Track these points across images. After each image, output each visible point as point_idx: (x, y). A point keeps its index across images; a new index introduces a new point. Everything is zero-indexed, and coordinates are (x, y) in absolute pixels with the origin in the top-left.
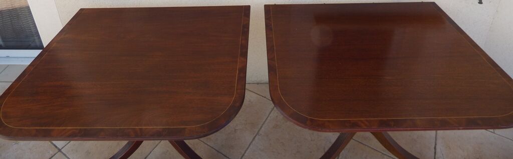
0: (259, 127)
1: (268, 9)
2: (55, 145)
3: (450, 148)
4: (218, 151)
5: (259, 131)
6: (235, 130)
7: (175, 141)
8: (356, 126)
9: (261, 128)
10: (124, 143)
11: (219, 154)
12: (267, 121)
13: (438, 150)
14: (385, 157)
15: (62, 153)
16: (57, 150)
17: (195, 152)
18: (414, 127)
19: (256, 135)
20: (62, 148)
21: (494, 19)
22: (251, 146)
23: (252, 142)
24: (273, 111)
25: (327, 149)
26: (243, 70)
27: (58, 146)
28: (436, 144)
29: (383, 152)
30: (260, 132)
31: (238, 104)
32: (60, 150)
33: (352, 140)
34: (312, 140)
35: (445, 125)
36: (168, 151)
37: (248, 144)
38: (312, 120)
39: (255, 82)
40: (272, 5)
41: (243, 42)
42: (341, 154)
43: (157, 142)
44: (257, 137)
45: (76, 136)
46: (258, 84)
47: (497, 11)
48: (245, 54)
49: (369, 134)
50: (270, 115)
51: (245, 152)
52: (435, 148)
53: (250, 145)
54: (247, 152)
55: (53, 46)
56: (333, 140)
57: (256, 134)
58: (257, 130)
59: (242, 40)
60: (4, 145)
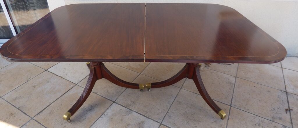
3: (292, 81)
52: (284, 81)
60: (42, 83)
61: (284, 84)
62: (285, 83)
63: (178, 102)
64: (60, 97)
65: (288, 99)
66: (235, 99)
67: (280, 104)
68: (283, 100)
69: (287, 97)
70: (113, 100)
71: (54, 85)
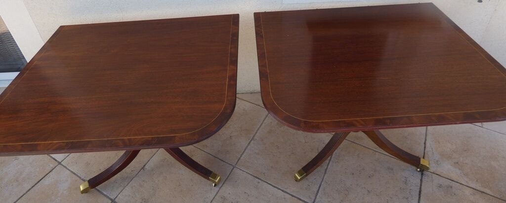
0: (254, 133)
1: (258, 17)
2: (54, 159)
3: (439, 143)
4: (214, 156)
5: (254, 136)
6: (231, 137)
7: (171, 149)
8: (350, 125)
9: (256, 133)
10: (122, 153)
11: (216, 159)
12: (262, 127)
13: (428, 145)
14: (377, 153)
15: (62, 165)
16: (57, 163)
17: (193, 159)
18: (411, 123)
19: (251, 141)
20: (62, 161)
21: (491, 18)
22: (247, 151)
23: (247, 147)
24: (267, 118)
25: (320, 150)
26: (234, 78)
27: (58, 160)
28: (426, 140)
29: (374, 149)
30: (255, 138)
31: (229, 111)
32: (60, 163)
33: (345, 140)
34: (306, 142)
35: (442, 120)
36: (166, 158)
37: (244, 148)
38: (305, 122)
39: (249, 92)
40: (262, 13)
41: (232, 50)
42: (334, 153)
43: (154, 150)
44: (252, 141)
45: (63, 149)
46: (251, 93)
47: (495, 10)
48: (234, 62)
49: (361, 134)
50: (265, 121)
51: (241, 156)
52: (425, 143)
53: (245, 150)
54: (243, 156)
55: (34, 63)
56: (327, 142)
57: (251, 139)
58: (252, 136)
59: (231, 48)
60: (4, 161)
61: (423, 149)
62: (425, 147)
63: (222, 198)
64: (27, 192)
65: (421, 185)
66: (324, 190)
67: (404, 197)
68: (412, 188)
69: (421, 180)
70: (112, 198)
71: (23, 165)
